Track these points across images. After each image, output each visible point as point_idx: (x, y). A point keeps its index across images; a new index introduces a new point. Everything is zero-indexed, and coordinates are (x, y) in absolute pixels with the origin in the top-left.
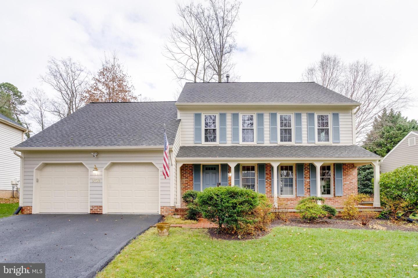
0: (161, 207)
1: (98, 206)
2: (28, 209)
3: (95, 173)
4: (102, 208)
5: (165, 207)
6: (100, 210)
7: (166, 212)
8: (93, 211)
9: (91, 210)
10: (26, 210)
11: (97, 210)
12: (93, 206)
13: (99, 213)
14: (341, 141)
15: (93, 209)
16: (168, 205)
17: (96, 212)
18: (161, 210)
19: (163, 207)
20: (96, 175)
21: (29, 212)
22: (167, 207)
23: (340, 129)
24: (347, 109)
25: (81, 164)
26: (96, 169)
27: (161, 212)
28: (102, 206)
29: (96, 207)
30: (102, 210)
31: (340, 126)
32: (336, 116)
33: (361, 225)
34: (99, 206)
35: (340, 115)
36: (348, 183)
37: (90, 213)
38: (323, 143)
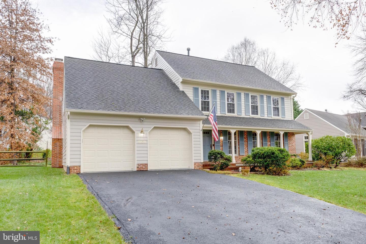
0: (194, 163)
1: (143, 164)
2: (75, 168)
3: (142, 135)
4: (147, 165)
5: (197, 163)
6: (145, 167)
7: (198, 167)
8: (139, 169)
9: (137, 167)
10: (72, 170)
11: (143, 167)
12: (139, 164)
13: (144, 170)
14: (286, 117)
15: (139, 167)
16: (199, 161)
17: (142, 170)
18: (194, 166)
19: (196, 163)
20: (142, 137)
21: (76, 171)
22: (198, 163)
23: (286, 109)
24: (288, 95)
25: (127, 127)
26: (142, 132)
27: (194, 167)
28: (147, 164)
29: (142, 165)
30: (147, 167)
31: (285, 107)
32: (283, 99)
33: (317, 169)
34: (145, 164)
35: (285, 99)
36: (291, 145)
37: (137, 171)
38: (276, 118)
